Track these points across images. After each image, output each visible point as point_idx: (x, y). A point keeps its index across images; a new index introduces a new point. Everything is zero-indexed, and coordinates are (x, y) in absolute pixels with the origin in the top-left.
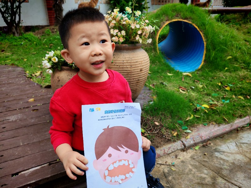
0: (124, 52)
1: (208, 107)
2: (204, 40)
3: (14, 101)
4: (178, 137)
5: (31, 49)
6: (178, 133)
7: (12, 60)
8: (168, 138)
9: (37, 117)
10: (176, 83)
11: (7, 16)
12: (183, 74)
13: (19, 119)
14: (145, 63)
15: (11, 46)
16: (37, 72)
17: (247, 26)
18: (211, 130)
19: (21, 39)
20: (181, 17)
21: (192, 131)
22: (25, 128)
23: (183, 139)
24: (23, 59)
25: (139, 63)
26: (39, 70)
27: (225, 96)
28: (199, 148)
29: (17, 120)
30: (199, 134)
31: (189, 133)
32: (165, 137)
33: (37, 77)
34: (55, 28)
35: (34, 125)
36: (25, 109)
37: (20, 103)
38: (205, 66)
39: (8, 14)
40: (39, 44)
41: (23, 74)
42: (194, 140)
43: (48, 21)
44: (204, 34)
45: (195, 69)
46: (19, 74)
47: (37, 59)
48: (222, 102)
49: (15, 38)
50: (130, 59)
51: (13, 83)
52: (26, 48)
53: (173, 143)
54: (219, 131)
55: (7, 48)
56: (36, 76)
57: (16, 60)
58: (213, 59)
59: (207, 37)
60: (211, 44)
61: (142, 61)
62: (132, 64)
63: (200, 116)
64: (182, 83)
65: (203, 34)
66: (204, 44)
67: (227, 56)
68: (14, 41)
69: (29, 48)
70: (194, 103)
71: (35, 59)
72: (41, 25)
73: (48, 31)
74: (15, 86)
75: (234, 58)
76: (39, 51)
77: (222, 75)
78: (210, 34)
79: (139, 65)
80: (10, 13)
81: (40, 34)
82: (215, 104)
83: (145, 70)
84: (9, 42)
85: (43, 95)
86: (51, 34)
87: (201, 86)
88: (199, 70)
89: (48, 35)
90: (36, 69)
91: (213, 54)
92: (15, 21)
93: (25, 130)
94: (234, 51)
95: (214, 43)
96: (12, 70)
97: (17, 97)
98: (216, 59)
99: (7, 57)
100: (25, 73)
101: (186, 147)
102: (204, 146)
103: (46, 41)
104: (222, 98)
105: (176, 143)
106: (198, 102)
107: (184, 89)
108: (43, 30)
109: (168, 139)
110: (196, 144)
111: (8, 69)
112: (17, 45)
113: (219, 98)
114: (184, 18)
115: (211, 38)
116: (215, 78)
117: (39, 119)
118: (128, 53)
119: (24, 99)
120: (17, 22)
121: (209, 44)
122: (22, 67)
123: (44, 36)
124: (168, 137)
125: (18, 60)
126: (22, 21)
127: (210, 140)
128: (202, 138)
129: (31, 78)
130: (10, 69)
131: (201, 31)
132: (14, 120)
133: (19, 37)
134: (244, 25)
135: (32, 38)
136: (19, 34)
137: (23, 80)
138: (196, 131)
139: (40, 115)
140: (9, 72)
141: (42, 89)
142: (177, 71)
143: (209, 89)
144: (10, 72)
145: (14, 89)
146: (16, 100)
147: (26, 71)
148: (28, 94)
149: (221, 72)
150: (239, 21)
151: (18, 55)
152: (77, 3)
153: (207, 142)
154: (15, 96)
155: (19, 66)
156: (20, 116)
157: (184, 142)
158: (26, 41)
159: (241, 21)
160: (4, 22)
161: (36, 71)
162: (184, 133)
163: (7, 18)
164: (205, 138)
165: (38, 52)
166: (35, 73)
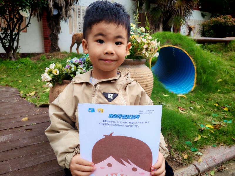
0: (129, 67)
1: (213, 128)
2: (194, 64)
3: (5, 120)
4: (190, 160)
5: (26, 72)
6: (189, 156)
7: (6, 81)
8: (179, 161)
9: (30, 138)
10: (173, 104)
11: (6, 42)
12: (177, 95)
13: (10, 140)
14: (150, 78)
15: (6, 69)
16: (32, 92)
17: (228, 54)
18: (223, 152)
19: (17, 63)
20: (171, 43)
21: (202, 153)
22: (16, 151)
23: (195, 163)
24: (18, 81)
25: (144, 78)
26: (34, 91)
27: (225, 117)
28: (215, 173)
29: (8, 140)
30: (212, 157)
31: (200, 155)
32: (176, 159)
33: (31, 97)
34: (50, 54)
35: (26, 146)
36: (17, 129)
37: (12, 122)
38: (198, 88)
39: (6, 40)
40: (34, 68)
41: (17, 94)
42: (208, 164)
43: (44, 49)
44: (194, 58)
45: (187, 91)
46: (13, 93)
47: (32, 81)
48: (225, 123)
49: (11, 62)
50: (135, 74)
51: (6, 102)
52: (22, 71)
53: (185, 168)
54: (231, 153)
55: (3, 71)
56: (30, 95)
57: (11, 82)
58: (204, 82)
59: (196, 62)
60: (201, 68)
61: (147, 77)
62: (137, 79)
63: (207, 137)
64: (179, 103)
65: (192, 59)
66: (194, 67)
67: (217, 79)
68: (10, 65)
69: (24, 71)
70: (197, 123)
71: (30, 80)
72: (37, 52)
73: (44, 57)
74: (7, 105)
75: (224, 81)
76: (34, 73)
77: (216, 96)
78: (199, 59)
79: (144, 81)
80: (8, 40)
81: (36, 59)
82: (219, 124)
83: (150, 86)
84: (5, 66)
85: (38, 114)
86: (46, 60)
87: (199, 107)
88: (192, 92)
89: (44, 60)
90: (31, 90)
91: (204, 77)
92: (13, 47)
93: (16, 153)
94: (223, 75)
95: (204, 67)
96: (6, 90)
97: (9, 116)
98: (208, 81)
99: (2, 79)
100: (19, 93)
101: (201, 173)
102: (219, 171)
103: (41, 65)
104: (223, 118)
105: (188, 167)
106: (200, 122)
107: (183, 109)
108: (39, 56)
109: (180, 163)
110: (210, 169)
111: (2, 90)
112: (13, 69)
113: (220, 118)
114: (174, 44)
115: (200, 62)
116: (210, 99)
117: (33, 140)
118: (132, 67)
119: (16, 118)
120: (14, 48)
121: (199, 68)
122: (16, 87)
123: (40, 61)
124: (178, 159)
125: (12, 81)
126: (20, 46)
127: (223, 163)
128: (216, 161)
129: (25, 98)
130: (4, 89)
131: (191, 56)
132: (4, 140)
133: (15, 61)
134: (226, 54)
135: (28, 62)
136: (16, 59)
137: (17, 99)
138: (206, 153)
139: (34, 135)
140: (2, 92)
141: (36, 108)
142: (172, 92)
143: (207, 110)
144: (4, 92)
145: (6, 108)
146: (8, 119)
147: (21, 91)
148: (21, 113)
149: (214, 93)
150: (220, 50)
151: (13, 77)
152: (72, 34)
153: (221, 165)
154: (7, 115)
155: (13, 87)
156: (11, 136)
157: (197, 166)
158: (22, 64)
159: (222, 50)
160: (3, 48)
161: (30, 91)
162: (195, 156)
163: (6, 44)
164: (218, 161)
165: (33, 75)
166: (29, 93)
